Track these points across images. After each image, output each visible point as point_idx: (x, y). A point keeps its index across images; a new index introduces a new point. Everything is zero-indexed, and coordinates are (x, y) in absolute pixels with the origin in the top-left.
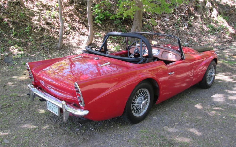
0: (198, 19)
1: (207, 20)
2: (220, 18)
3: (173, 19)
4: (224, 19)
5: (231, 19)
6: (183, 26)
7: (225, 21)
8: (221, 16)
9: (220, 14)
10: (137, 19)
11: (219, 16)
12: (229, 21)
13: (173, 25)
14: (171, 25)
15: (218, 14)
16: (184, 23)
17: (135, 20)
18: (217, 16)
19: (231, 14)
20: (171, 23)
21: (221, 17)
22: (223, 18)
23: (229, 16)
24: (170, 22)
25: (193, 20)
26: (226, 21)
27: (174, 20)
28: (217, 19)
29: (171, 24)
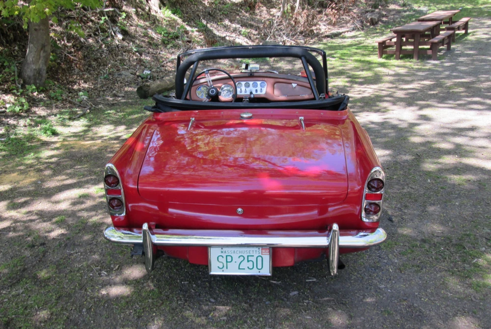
0: (132, 17)
1: (148, 18)
2: (166, 12)
3: (88, 23)
4: (174, 14)
5: (185, 12)
6: (113, 34)
7: (178, 19)
8: (168, 8)
9: (164, 5)
10: (39, 26)
11: (164, 9)
12: (184, 17)
13: (93, 35)
14: (90, 36)
15: (161, 5)
16: (112, 29)
17: (36, 30)
18: (160, 9)
19: (182, 4)
20: (87, 30)
21: (167, 10)
22: (172, 11)
23: (181, 7)
24: (84, 28)
25: (124, 19)
26: (180, 18)
27: (90, 24)
28: (162, 14)
29: (88, 32)
